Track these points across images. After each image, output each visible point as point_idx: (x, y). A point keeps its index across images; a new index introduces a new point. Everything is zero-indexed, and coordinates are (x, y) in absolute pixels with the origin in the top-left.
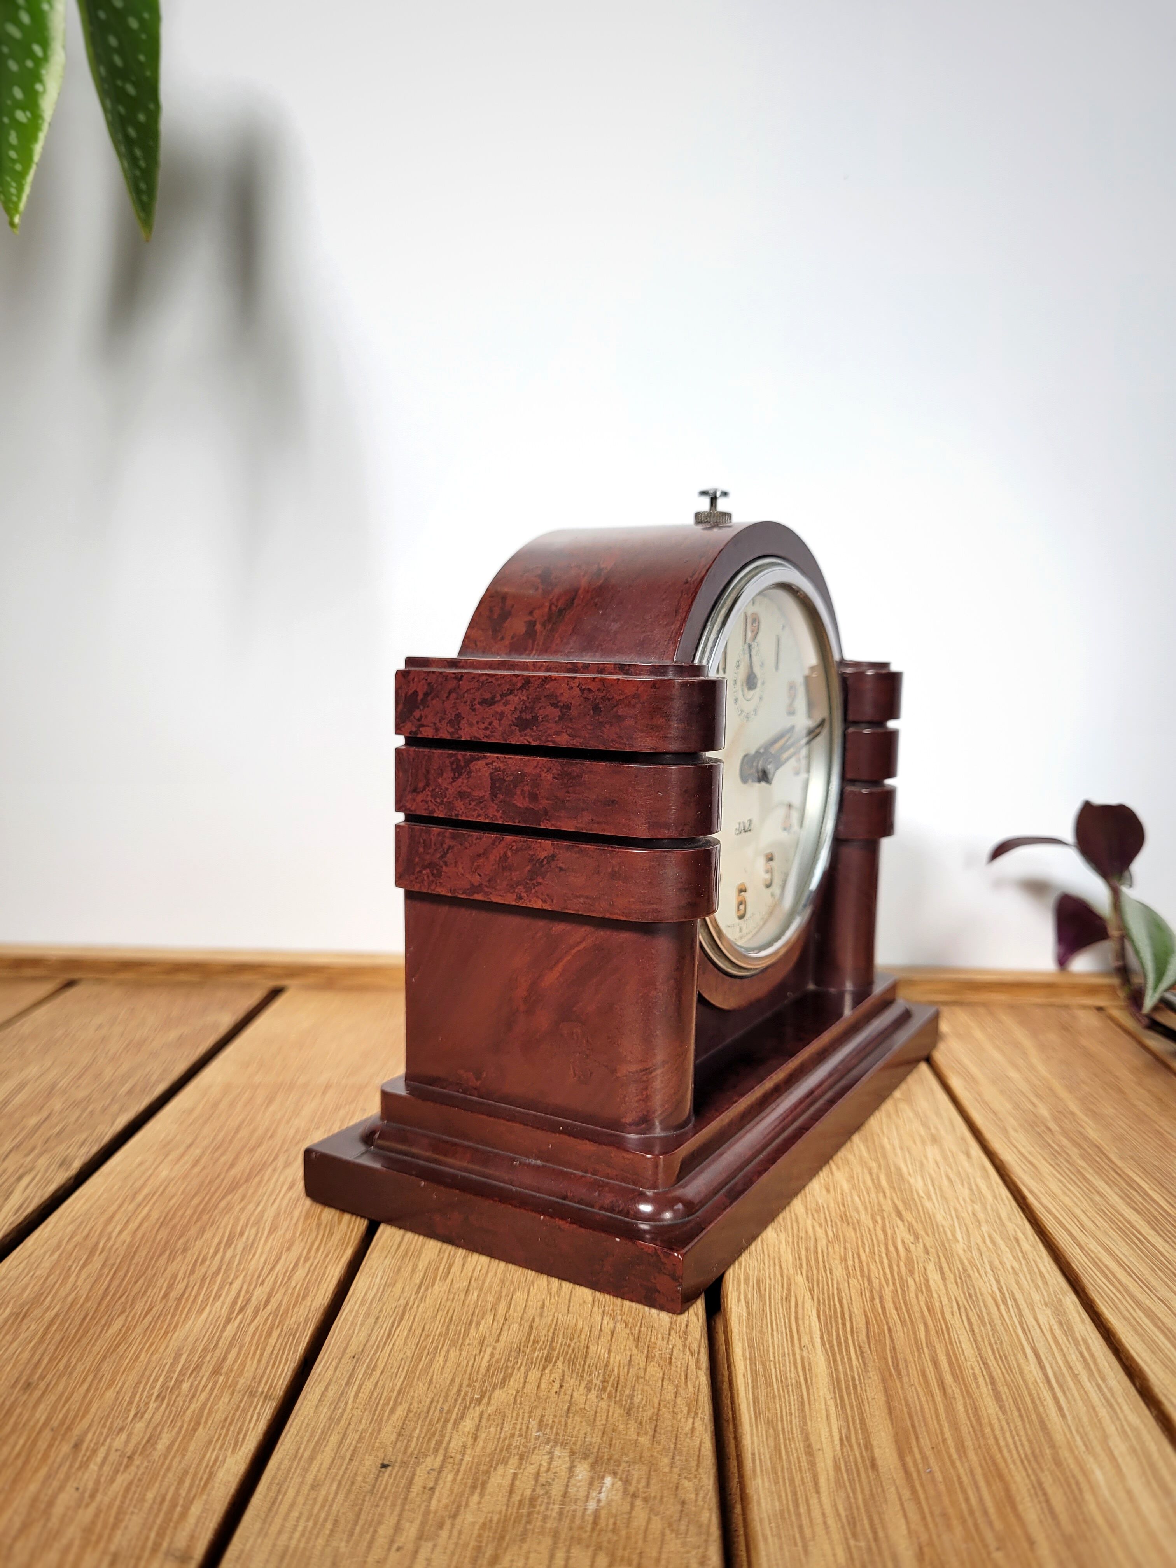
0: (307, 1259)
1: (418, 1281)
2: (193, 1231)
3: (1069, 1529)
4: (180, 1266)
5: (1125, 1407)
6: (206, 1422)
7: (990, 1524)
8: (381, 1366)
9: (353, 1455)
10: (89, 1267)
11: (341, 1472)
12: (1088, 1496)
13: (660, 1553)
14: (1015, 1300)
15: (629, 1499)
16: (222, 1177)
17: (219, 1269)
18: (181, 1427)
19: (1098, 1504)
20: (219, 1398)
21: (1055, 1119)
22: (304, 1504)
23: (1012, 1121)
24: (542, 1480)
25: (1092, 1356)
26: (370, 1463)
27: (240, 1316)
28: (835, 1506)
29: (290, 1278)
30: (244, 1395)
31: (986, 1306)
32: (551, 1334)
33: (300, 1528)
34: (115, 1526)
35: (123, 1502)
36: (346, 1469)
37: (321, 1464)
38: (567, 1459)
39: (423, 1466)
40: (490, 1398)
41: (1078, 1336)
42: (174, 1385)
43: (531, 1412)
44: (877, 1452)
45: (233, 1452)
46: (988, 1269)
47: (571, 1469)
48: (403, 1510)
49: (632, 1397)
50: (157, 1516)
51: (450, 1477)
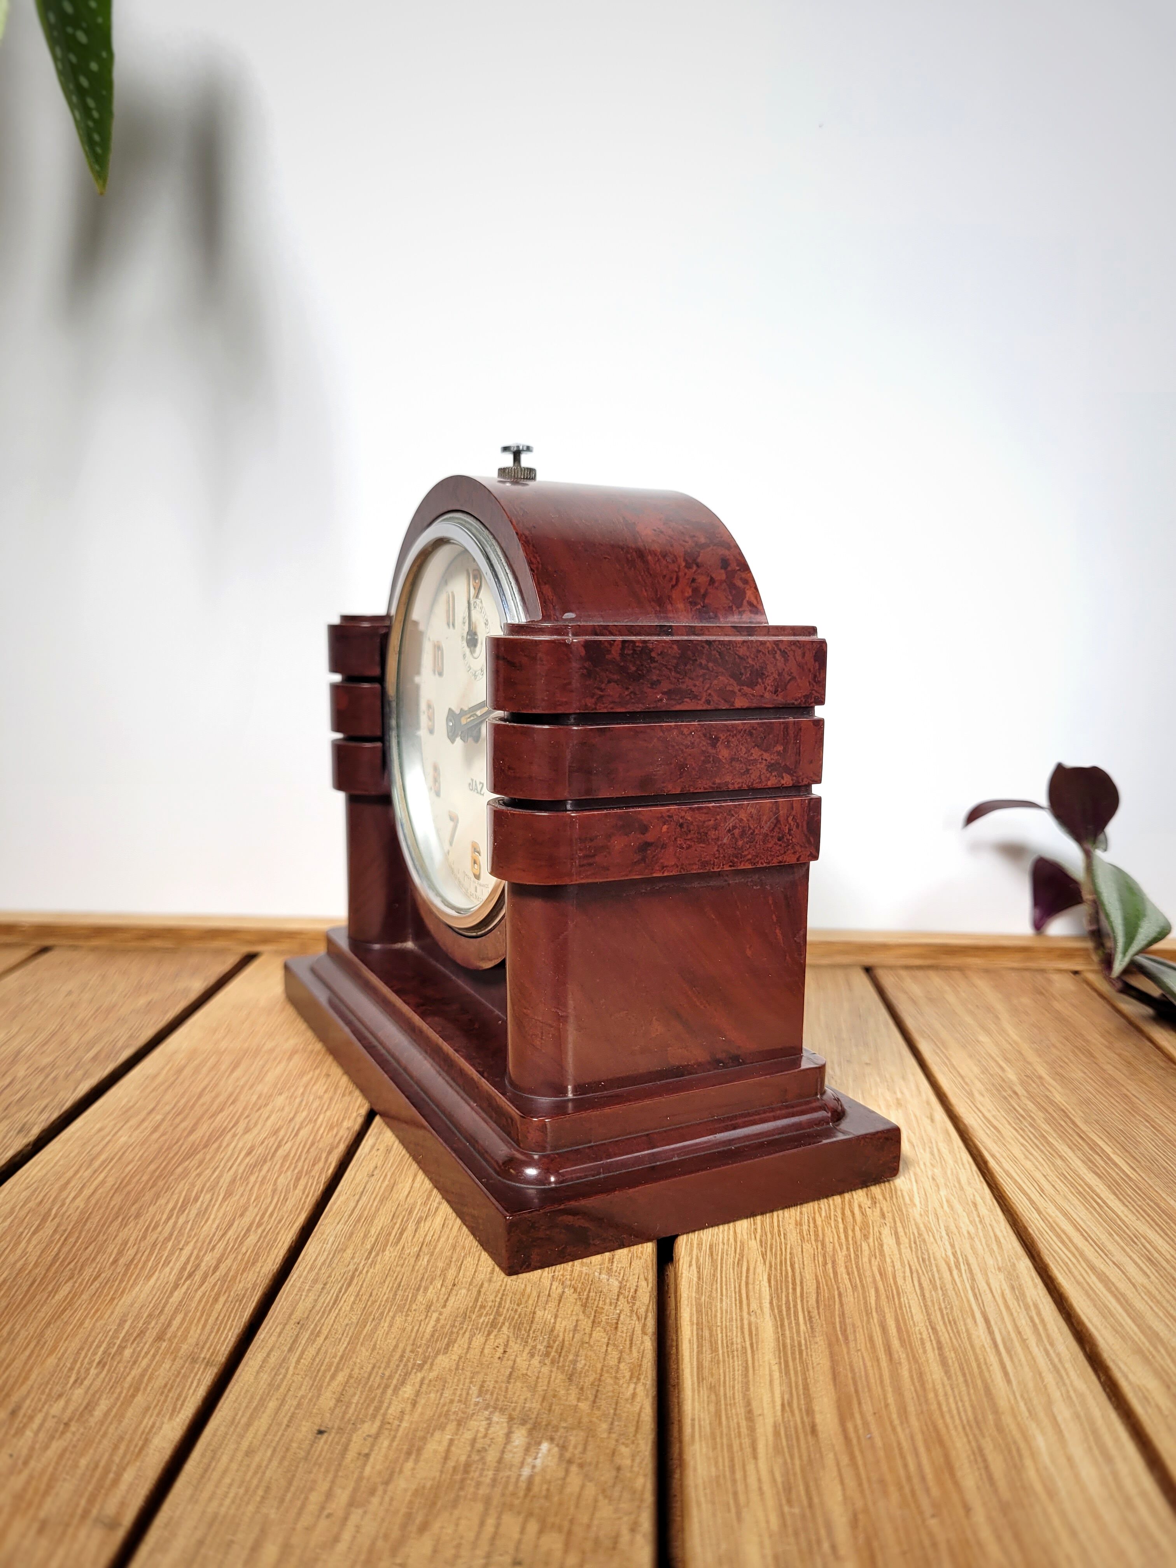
0: (259, 1225)
1: (369, 1247)
2: (148, 1196)
3: (1006, 1494)
4: (132, 1232)
5: (1072, 1373)
6: (145, 1389)
7: (927, 1490)
8: (325, 1332)
9: (290, 1421)
10: (41, 1233)
11: (277, 1439)
12: (1028, 1462)
13: (591, 1519)
14: (968, 1265)
15: (564, 1465)
16: (180, 1143)
17: (171, 1234)
18: (121, 1393)
19: (1037, 1470)
20: (160, 1364)
21: (1022, 1083)
22: (237, 1470)
23: (978, 1084)
24: (478, 1446)
25: (1042, 1321)
26: (306, 1429)
27: (188, 1282)
28: (772, 1472)
29: (241, 1243)
30: (185, 1362)
31: (938, 1271)
32: (498, 1300)
33: (231, 1495)
34: (46, 1493)
35: (55, 1469)
36: (283, 1435)
37: (257, 1430)
38: (505, 1425)
39: (360, 1432)
40: (432, 1364)
41: (1029, 1300)
42: (117, 1351)
43: (472, 1378)
44: (818, 1418)
45: (171, 1418)
46: (944, 1233)
47: (508, 1435)
48: (335, 1476)
49: (575, 1362)
50: (89, 1482)
51: (386, 1443)
